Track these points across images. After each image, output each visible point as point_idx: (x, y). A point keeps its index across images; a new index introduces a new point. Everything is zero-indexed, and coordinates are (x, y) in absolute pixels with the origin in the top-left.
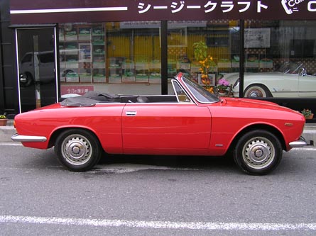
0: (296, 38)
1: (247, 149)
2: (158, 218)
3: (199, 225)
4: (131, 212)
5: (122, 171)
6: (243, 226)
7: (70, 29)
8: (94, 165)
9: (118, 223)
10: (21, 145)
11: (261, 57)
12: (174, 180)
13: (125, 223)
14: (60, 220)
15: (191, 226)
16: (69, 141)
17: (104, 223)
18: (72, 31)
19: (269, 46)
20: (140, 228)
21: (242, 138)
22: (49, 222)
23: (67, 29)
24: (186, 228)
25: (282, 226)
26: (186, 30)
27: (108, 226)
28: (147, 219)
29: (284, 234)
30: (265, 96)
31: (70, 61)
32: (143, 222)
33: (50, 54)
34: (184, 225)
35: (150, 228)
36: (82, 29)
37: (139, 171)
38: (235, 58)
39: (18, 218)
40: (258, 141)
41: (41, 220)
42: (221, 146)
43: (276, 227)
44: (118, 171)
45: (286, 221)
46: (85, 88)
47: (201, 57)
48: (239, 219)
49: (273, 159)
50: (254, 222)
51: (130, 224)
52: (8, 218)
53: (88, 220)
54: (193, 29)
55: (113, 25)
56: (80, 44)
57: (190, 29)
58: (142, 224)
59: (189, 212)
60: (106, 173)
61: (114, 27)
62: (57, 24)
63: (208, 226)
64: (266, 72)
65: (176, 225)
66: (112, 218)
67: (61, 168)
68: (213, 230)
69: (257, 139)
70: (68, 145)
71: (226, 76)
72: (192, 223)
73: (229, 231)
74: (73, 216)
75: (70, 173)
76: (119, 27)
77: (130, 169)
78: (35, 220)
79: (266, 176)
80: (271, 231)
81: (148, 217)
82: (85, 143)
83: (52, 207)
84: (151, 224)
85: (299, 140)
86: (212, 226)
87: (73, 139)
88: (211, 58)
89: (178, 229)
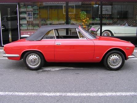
0: (123, 10)
1: (110, 59)
2: (76, 91)
3: (95, 94)
4: (63, 89)
5: (53, 70)
6: (114, 94)
7: (23, 5)
8: (41, 67)
9: (58, 94)
10: (7, 58)
11: (107, 18)
12: (78, 74)
13: (61, 94)
14: (31, 93)
15: (91, 94)
16: (30, 57)
17: (52, 94)
18: (24, 6)
19: (111, 13)
20: (69, 96)
21: (108, 54)
22: (26, 95)
23: (22, 6)
24: (89, 96)
25: (131, 93)
26: (75, 6)
27: (54, 96)
28: (70, 92)
29: (133, 97)
30: (110, 35)
31: (23, 20)
32: (69, 93)
33: (16, 16)
34: (88, 94)
35: (73, 96)
36: (28, 5)
37: (61, 70)
38: (96, 18)
39: (11, 93)
40: (115, 56)
41: (23, 94)
42: (98, 58)
43: (128, 94)
44: (52, 70)
45: (132, 91)
46: (31, 32)
47: (84, 18)
48: (111, 91)
49: (121, 63)
50: (118, 92)
51: (64, 94)
52: (7, 93)
53: (44, 93)
54: (78, 6)
55: (40, 4)
56: (27, 13)
57: (76, 6)
58: (69, 94)
59: (88, 88)
60: (47, 71)
61: (41, 5)
62: (19, 3)
63: (99, 94)
64: (110, 25)
65: (84, 94)
66: (55, 92)
67: (26, 69)
68: (101, 96)
69: (114, 55)
70: (29, 58)
71: (93, 26)
72: (91, 93)
73: (108, 96)
74: (37, 92)
75: (31, 71)
76: (43, 4)
77: (57, 69)
78: (19, 94)
79: (118, 71)
80: (127, 96)
81: (71, 91)
82: (37, 57)
83: (26, 87)
84: (73, 94)
85: (132, 55)
86: (101, 94)
87: (32, 56)
88: (88, 19)
89: (86, 96)
